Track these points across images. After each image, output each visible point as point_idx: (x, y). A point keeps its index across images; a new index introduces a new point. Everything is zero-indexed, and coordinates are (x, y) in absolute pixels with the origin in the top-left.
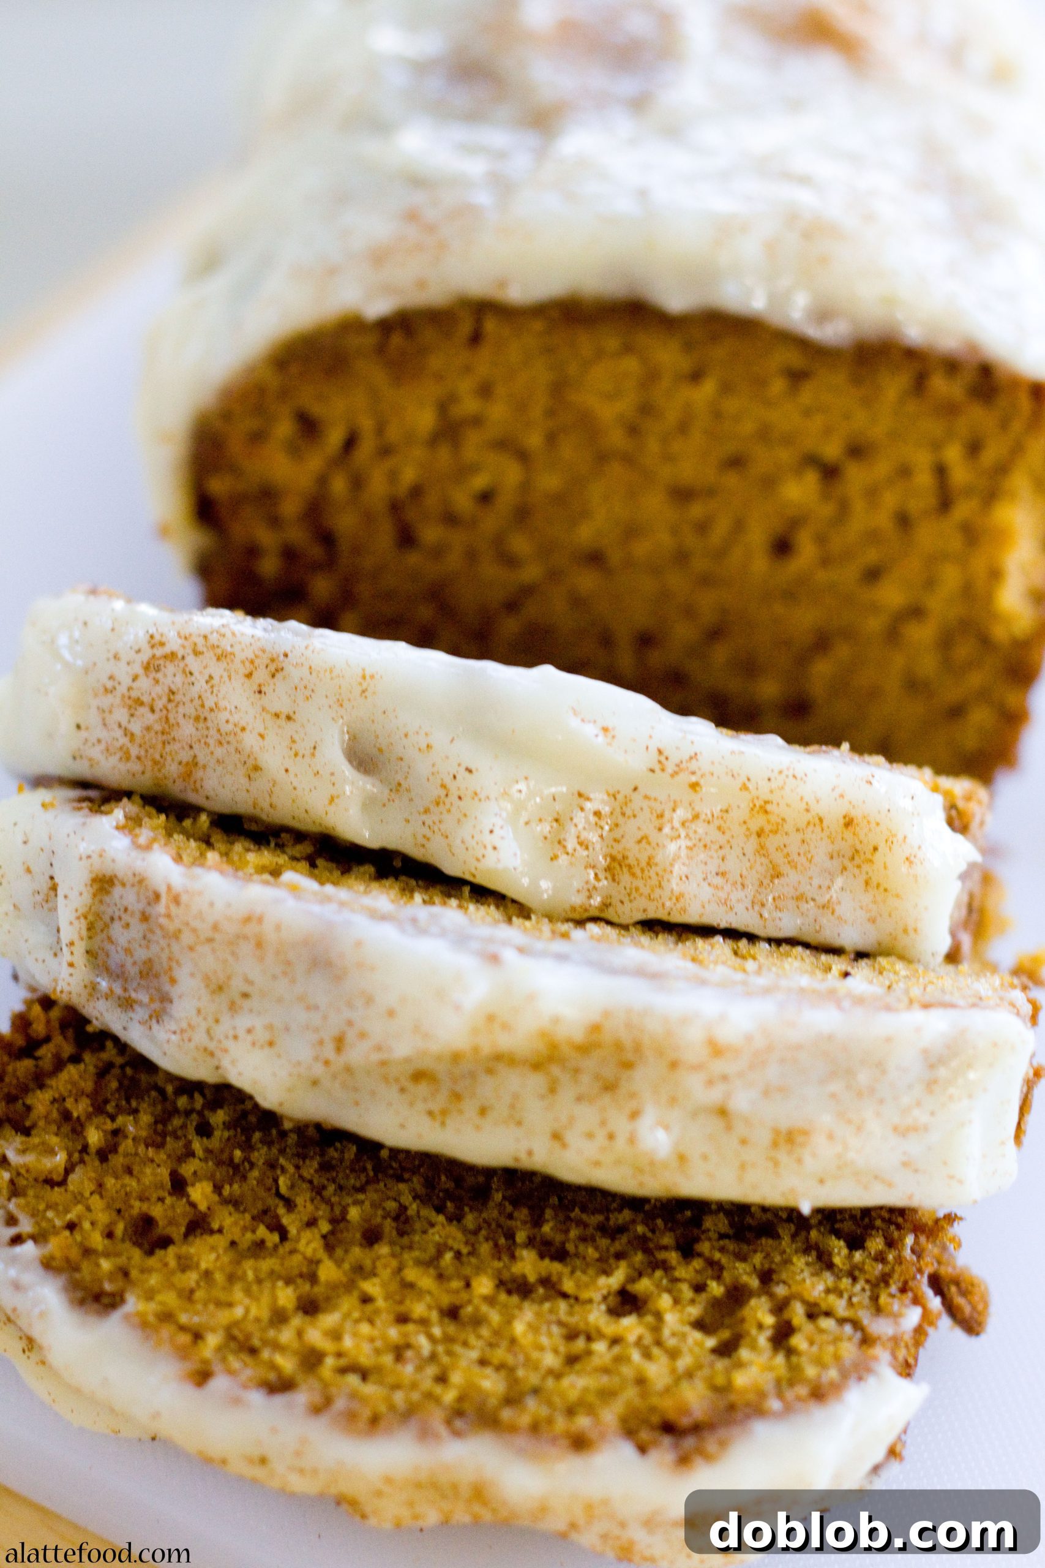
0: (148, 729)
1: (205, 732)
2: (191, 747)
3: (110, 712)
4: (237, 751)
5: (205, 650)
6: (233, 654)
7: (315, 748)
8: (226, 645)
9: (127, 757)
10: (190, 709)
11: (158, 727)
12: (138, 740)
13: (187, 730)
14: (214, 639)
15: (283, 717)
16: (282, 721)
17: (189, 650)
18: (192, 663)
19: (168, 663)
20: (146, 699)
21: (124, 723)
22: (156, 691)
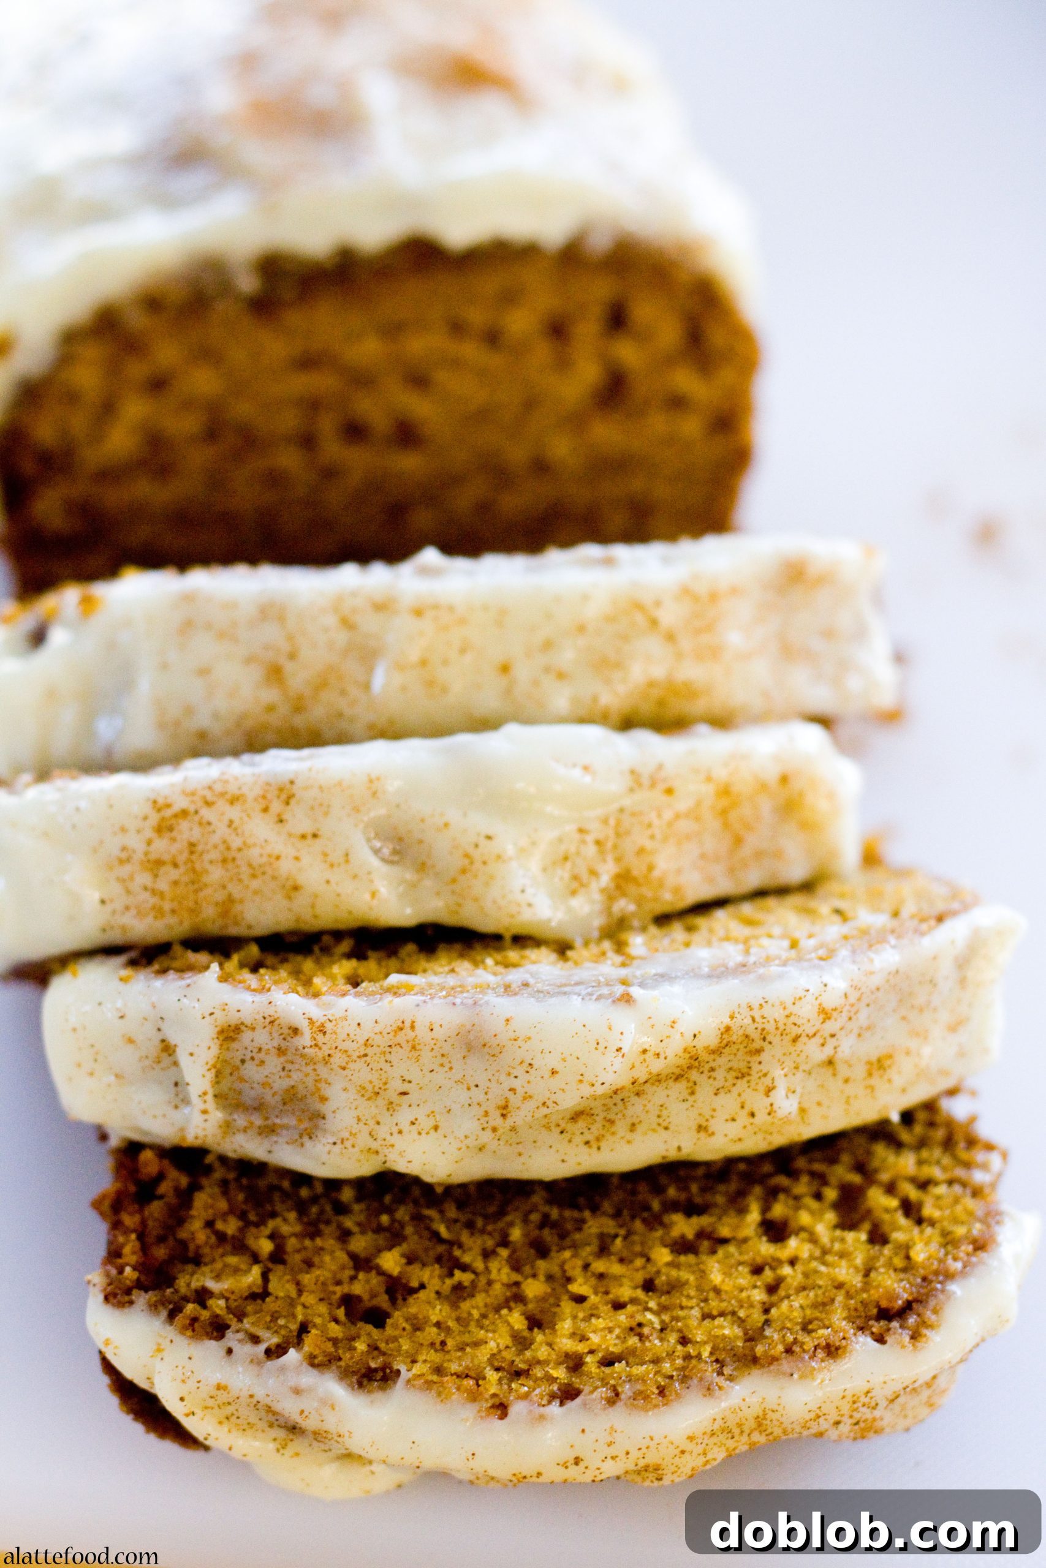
0: (176, 883)
1: (236, 870)
2: (224, 887)
3: (132, 879)
4: (274, 878)
5: (215, 799)
6: (242, 795)
7: (347, 855)
8: (232, 789)
9: (159, 912)
10: (214, 855)
11: (185, 879)
12: (168, 896)
13: (216, 874)
14: (218, 788)
15: (309, 836)
16: (310, 841)
17: (200, 804)
18: (206, 813)
19: (181, 821)
20: (166, 857)
21: (150, 885)
22: (175, 848)
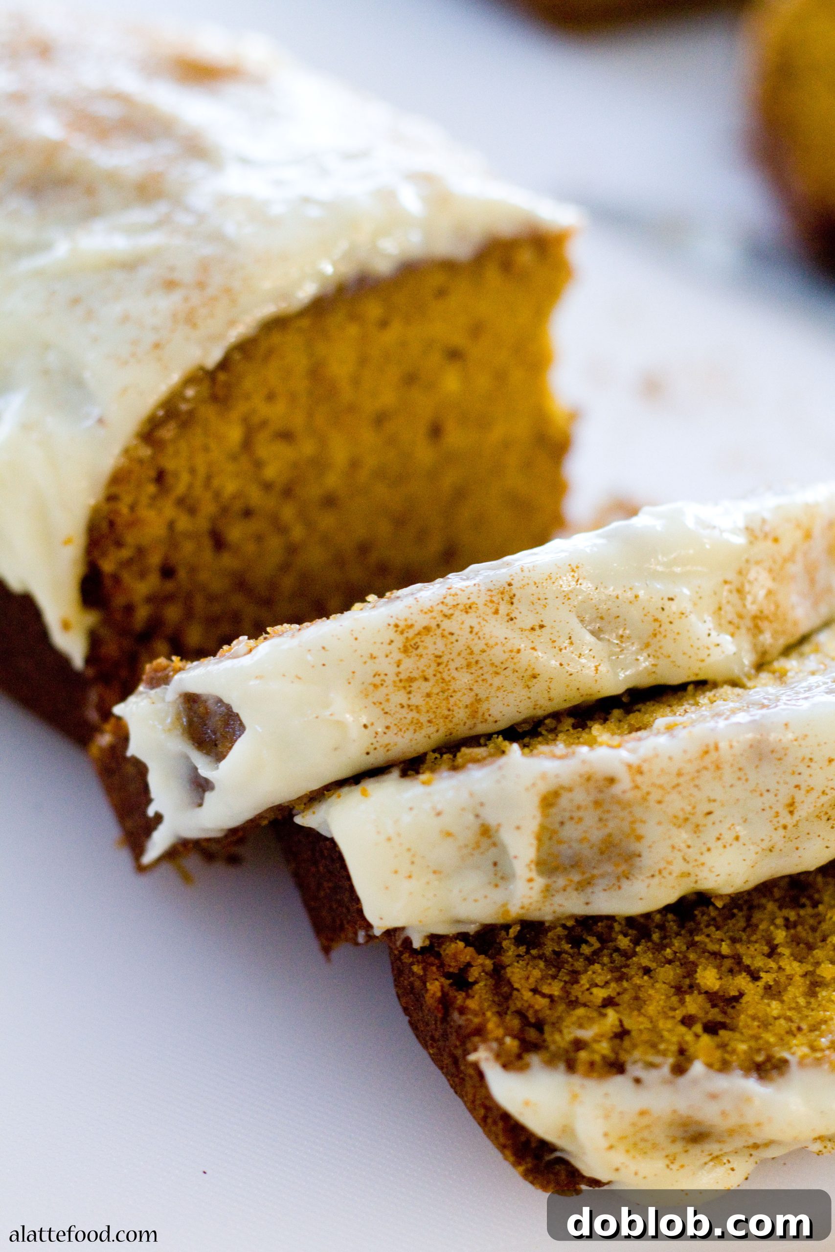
0: (429, 695)
1: (481, 672)
2: (471, 689)
3: (388, 700)
4: (515, 671)
5: (451, 611)
6: (473, 604)
7: (570, 638)
8: (463, 600)
9: (417, 725)
10: (460, 662)
11: (437, 690)
12: (424, 709)
13: (462, 679)
14: (450, 601)
15: (537, 628)
16: (539, 631)
17: (439, 618)
18: (447, 625)
19: (424, 638)
20: (415, 674)
21: (405, 702)
22: (423, 662)
